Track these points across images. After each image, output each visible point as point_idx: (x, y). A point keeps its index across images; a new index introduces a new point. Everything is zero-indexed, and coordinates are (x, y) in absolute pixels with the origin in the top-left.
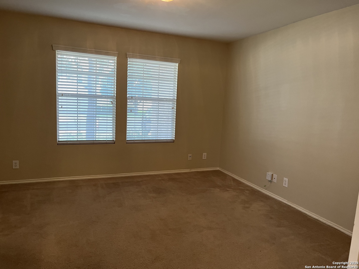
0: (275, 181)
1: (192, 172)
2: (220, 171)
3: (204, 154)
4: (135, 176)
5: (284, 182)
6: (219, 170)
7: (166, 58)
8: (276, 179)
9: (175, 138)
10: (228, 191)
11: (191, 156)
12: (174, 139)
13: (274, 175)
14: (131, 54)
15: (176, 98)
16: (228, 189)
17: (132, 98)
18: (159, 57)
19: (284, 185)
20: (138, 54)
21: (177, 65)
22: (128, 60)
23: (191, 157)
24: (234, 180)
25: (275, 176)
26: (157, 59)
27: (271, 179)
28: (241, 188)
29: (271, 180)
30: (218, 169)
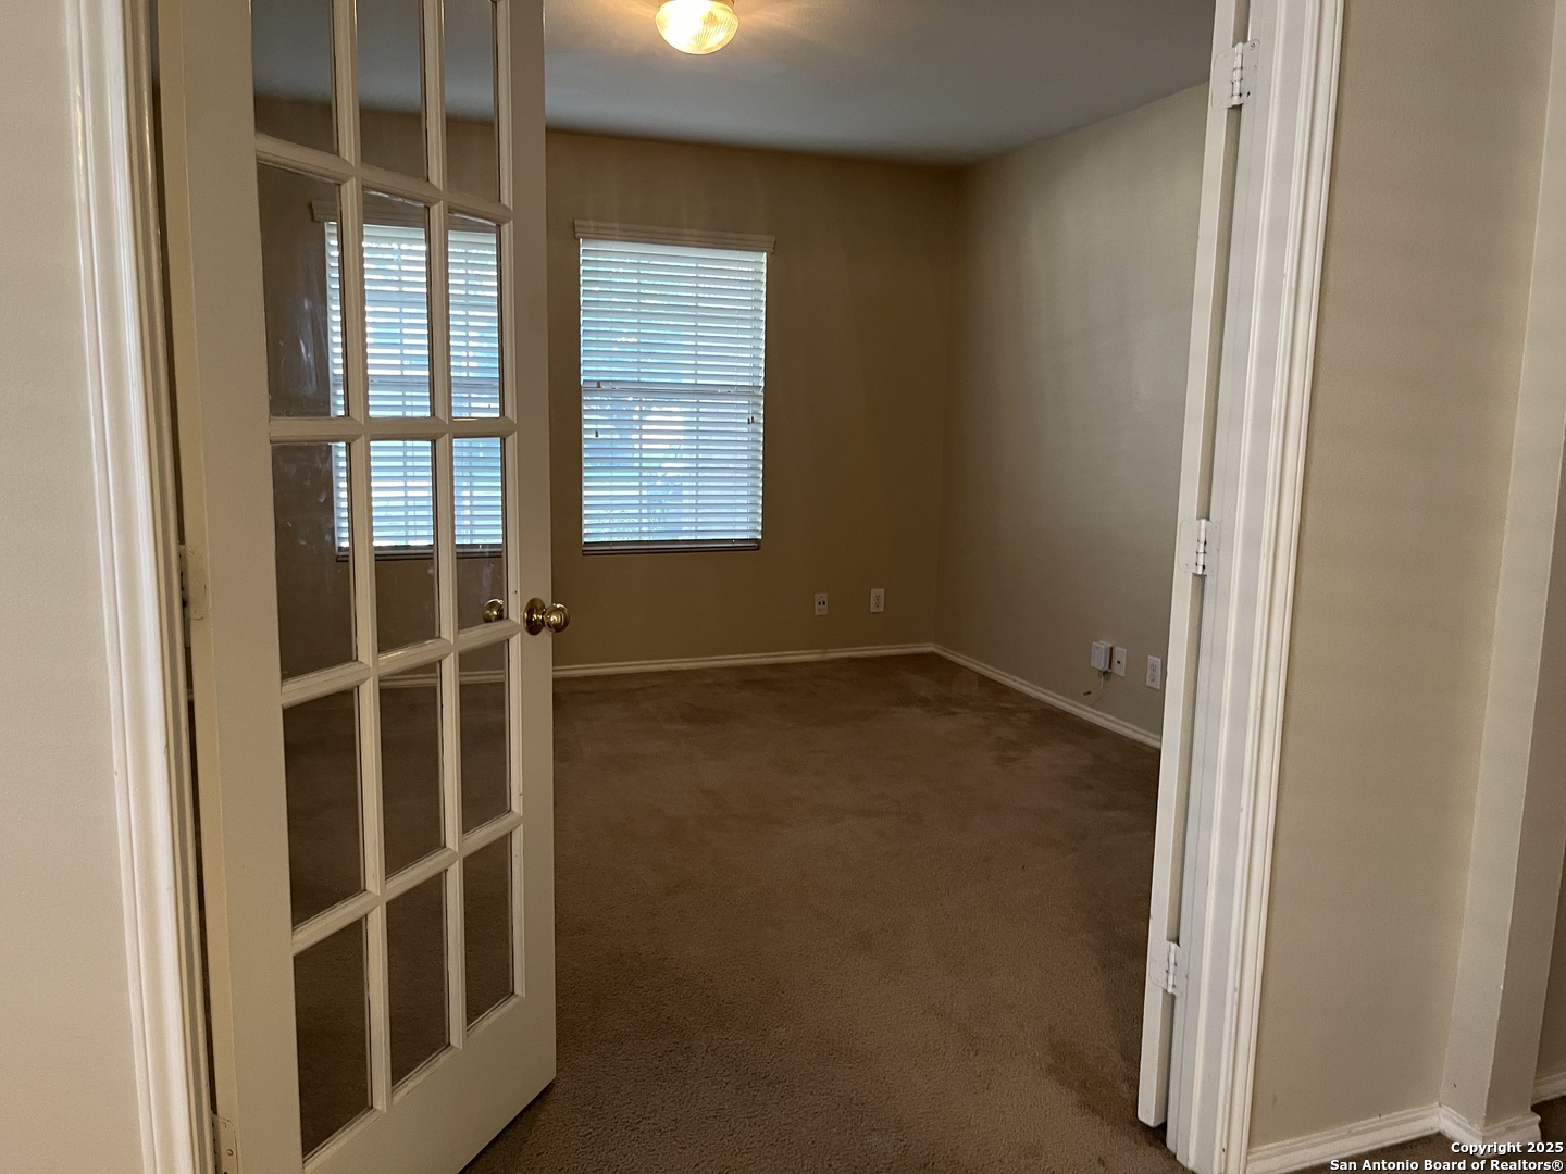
0: (1119, 670)
1: (831, 662)
2: (937, 655)
3: (874, 592)
4: (616, 675)
5: (1149, 672)
6: (933, 653)
7: (722, 234)
8: (1124, 662)
9: (763, 532)
10: (954, 714)
11: (825, 599)
12: (760, 537)
13: (1118, 649)
14: (592, 224)
15: (762, 384)
16: (954, 709)
17: (599, 386)
18: (695, 232)
19: (1149, 683)
20: (616, 225)
21: (763, 258)
22: (581, 249)
23: (824, 603)
24: (984, 681)
25: (1121, 653)
26: (689, 238)
27: (1105, 664)
28: (1002, 705)
29: (1107, 668)
30: (930, 648)
